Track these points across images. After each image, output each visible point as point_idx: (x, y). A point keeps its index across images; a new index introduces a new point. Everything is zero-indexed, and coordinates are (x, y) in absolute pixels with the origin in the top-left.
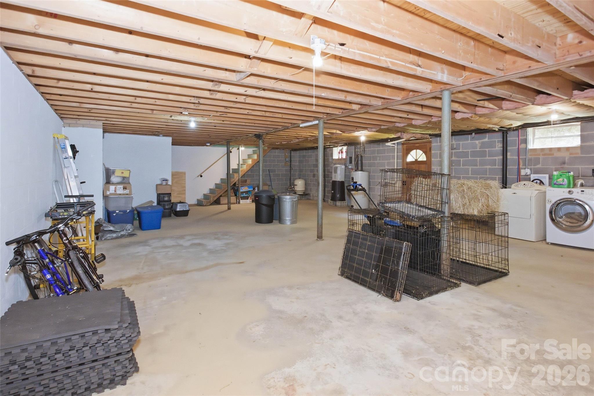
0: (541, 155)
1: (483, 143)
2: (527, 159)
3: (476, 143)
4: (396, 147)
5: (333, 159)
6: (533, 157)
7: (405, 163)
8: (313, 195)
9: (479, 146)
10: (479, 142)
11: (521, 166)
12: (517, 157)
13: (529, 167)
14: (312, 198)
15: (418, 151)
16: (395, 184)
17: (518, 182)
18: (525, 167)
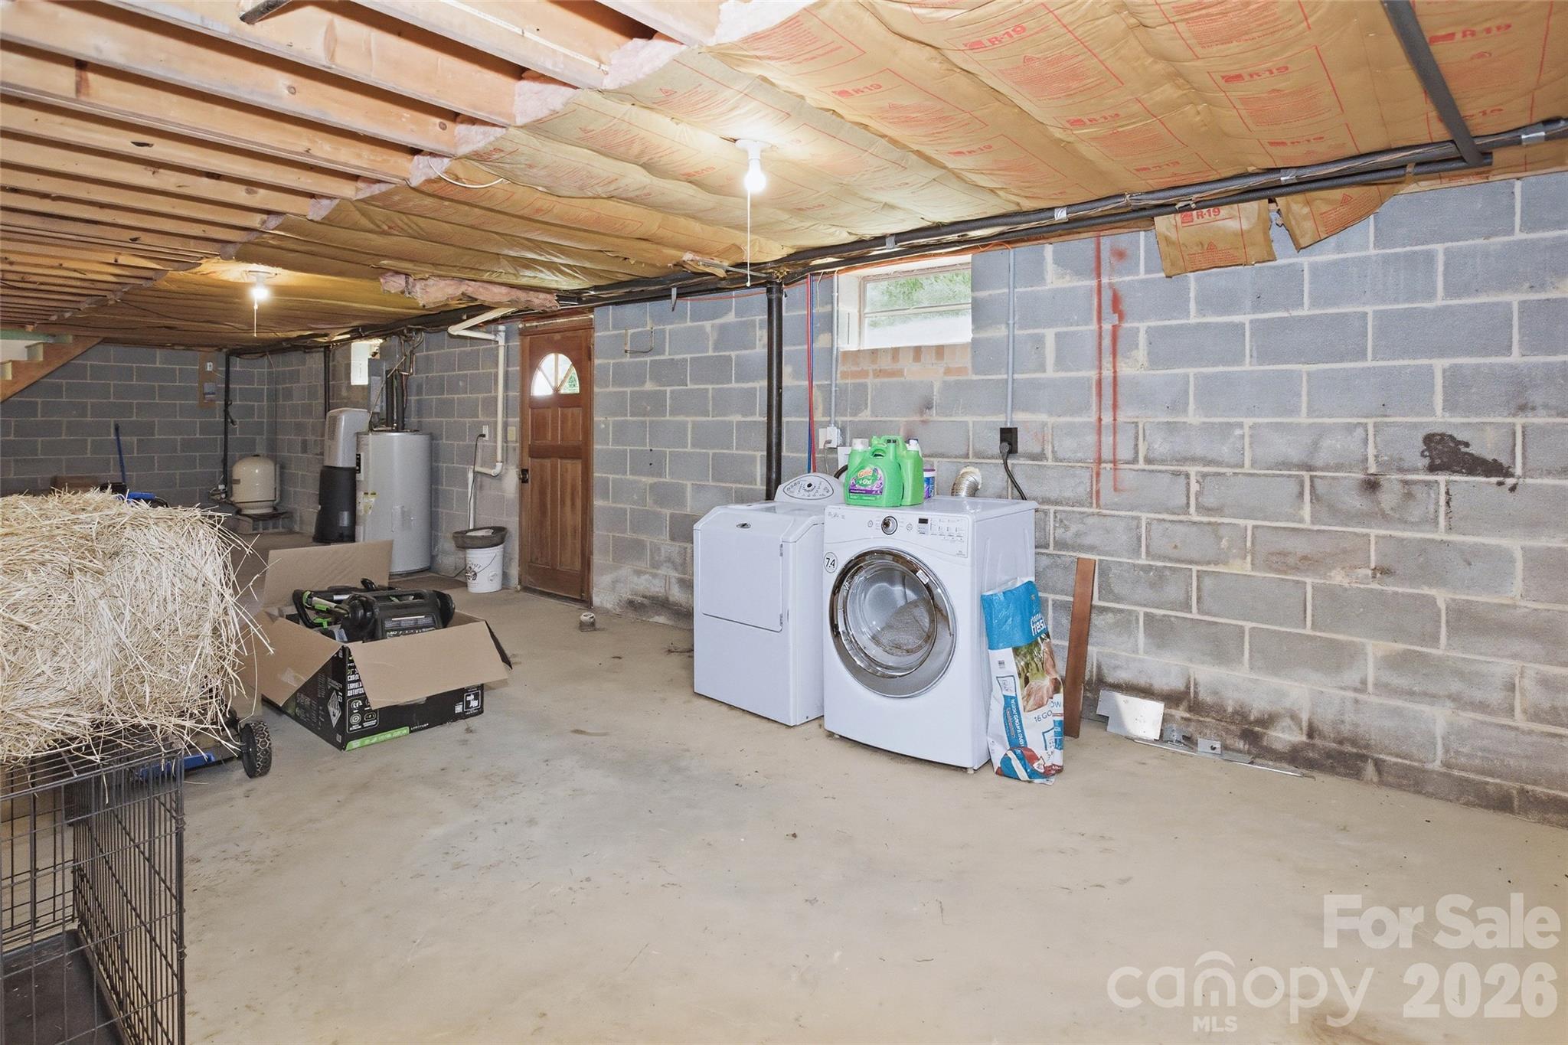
0: (871, 374)
1: (723, 329)
2: (833, 389)
3: (703, 327)
4: (502, 342)
5: (349, 387)
6: (849, 381)
7: (527, 401)
8: (301, 517)
9: (712, 338)
10: (713, 326)
11: (818, 417)
12: (807, 383)
13: (840, 419)
14: (297, 528)
15: (562, 357)
16: (498, 477)
17: (809, 472)
18: (828, 419)
